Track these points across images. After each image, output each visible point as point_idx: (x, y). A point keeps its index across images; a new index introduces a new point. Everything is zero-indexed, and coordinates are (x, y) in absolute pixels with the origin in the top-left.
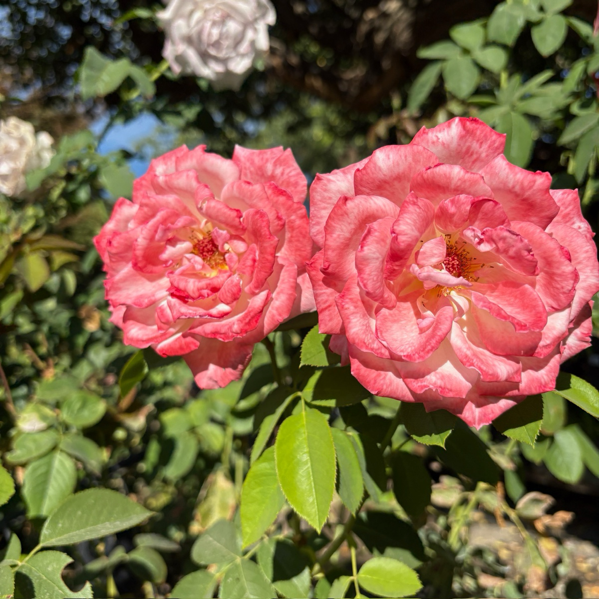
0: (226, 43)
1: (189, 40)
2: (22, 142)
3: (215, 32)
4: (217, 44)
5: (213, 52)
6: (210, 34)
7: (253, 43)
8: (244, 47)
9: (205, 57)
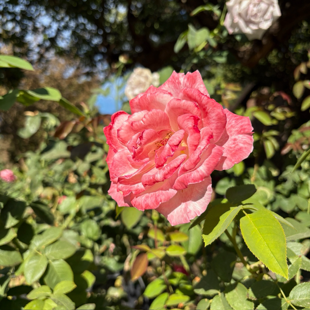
0: (259, 15)
1: (240, 15)
2: (147, 78)
3: (255, 9)
4: (255, 15)
5: (253, 19)
6: (252, 11)
7: (272, 13)
8: (268, 15)
9: (248, 22)
